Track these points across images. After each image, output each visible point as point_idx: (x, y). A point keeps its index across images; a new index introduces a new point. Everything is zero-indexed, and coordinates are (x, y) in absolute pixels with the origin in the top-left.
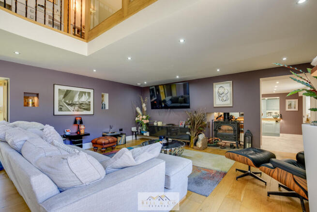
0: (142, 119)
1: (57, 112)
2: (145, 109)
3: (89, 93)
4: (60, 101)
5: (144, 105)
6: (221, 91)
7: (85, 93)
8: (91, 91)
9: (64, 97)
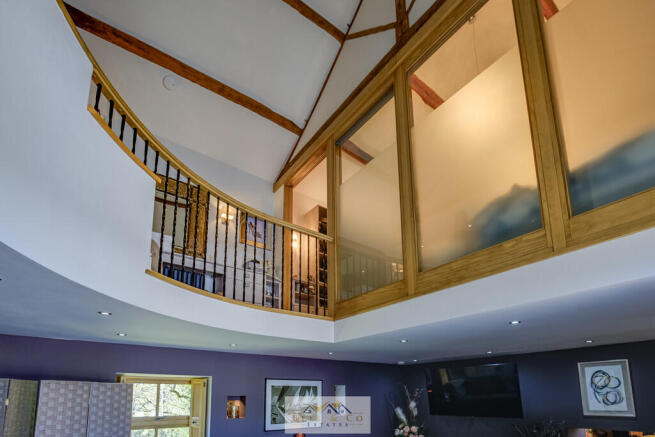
0: (410, 432)
1: (269, 426)
2: (415, 413)
3: (315, 388)
4: (273, 406)
5: (413, 405)
6: (600, 381)
7: (308, 388)
8: (318, 384)
9: (279, 400)
